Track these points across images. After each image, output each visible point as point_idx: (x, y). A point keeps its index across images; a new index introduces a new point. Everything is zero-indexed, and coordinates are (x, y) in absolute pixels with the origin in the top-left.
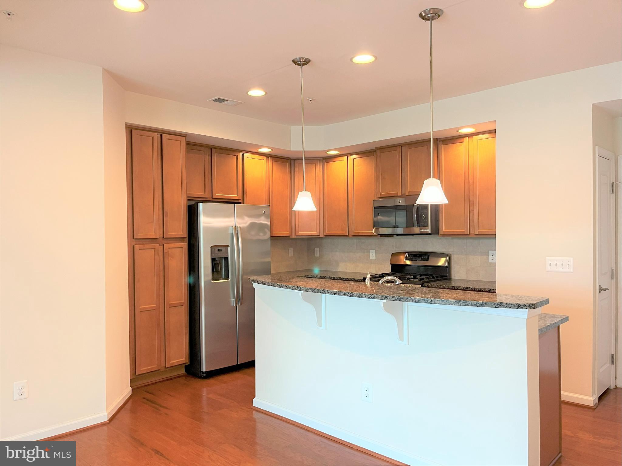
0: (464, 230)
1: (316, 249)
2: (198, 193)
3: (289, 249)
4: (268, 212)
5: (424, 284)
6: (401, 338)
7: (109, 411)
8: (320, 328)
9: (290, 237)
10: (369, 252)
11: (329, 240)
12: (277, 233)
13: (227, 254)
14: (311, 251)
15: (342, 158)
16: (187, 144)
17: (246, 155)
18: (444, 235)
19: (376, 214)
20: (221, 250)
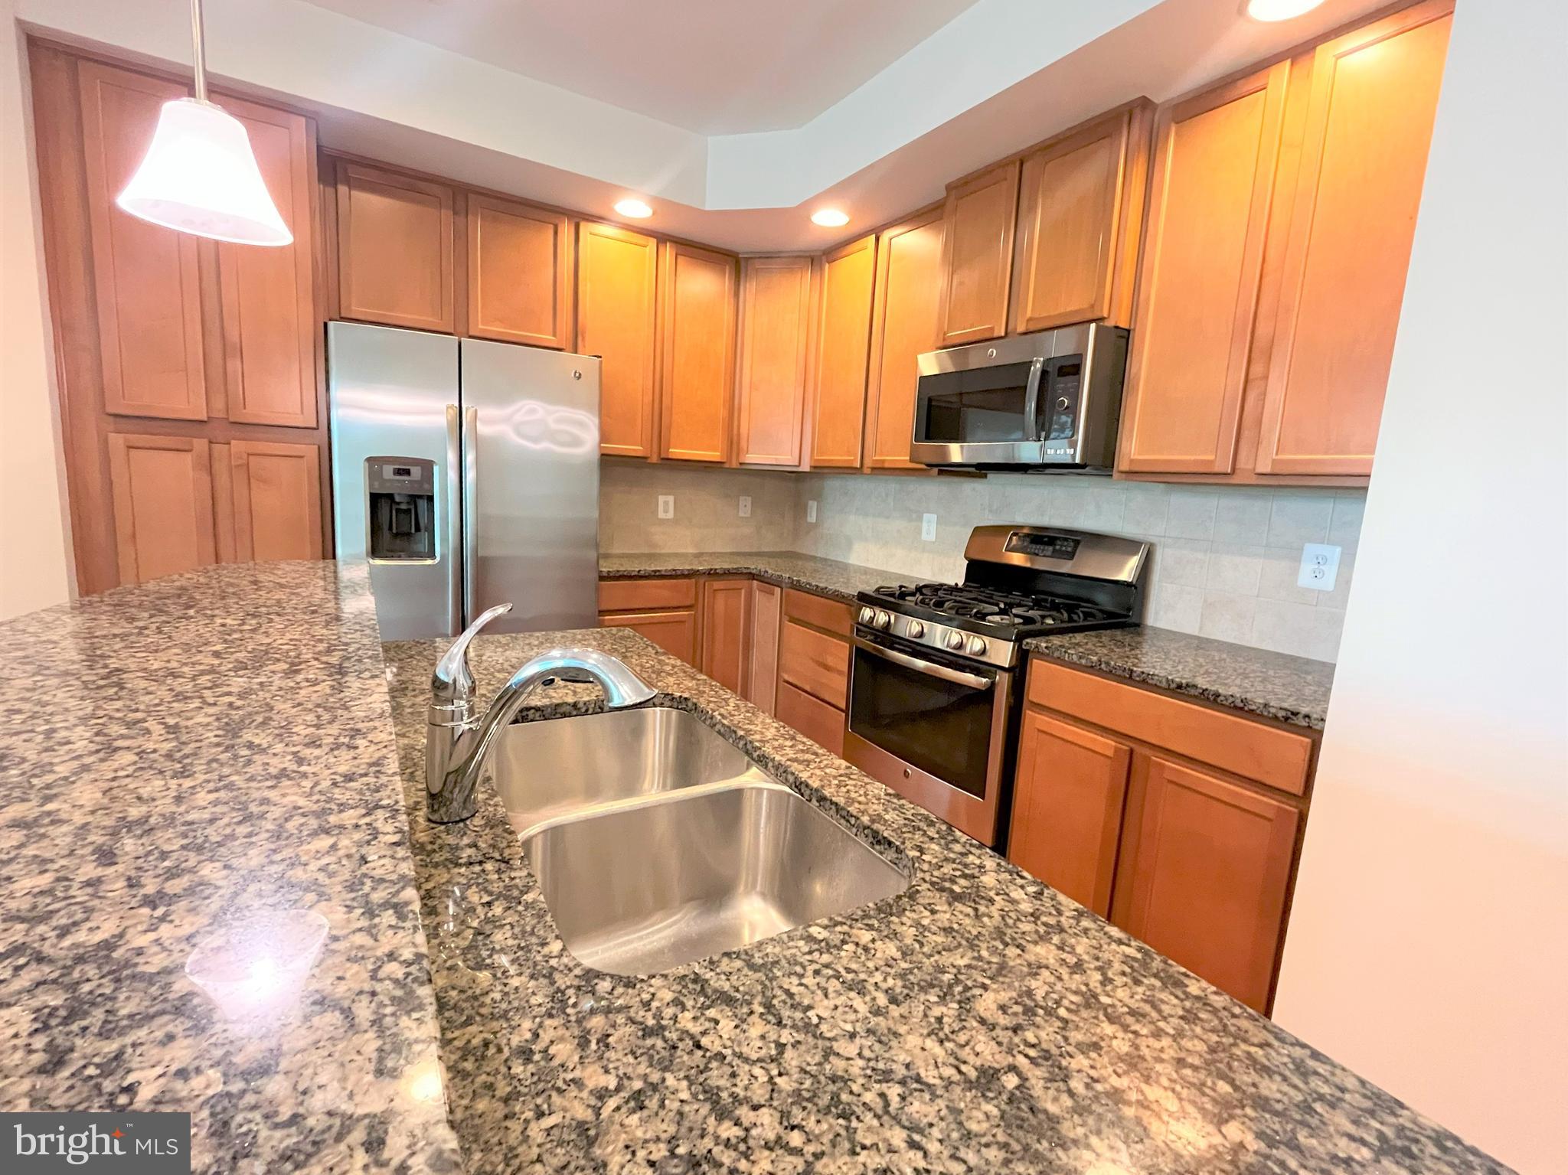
0: (1211, 457)
3: (741, 498)
5: (1024, 642)
9: (727, 466)
10: (922, 520)
11: (837, 483)
13: (426, 486)
15: (863, 243)
17: (590, 227)
18: (1131, 474)
20: (408, 472)
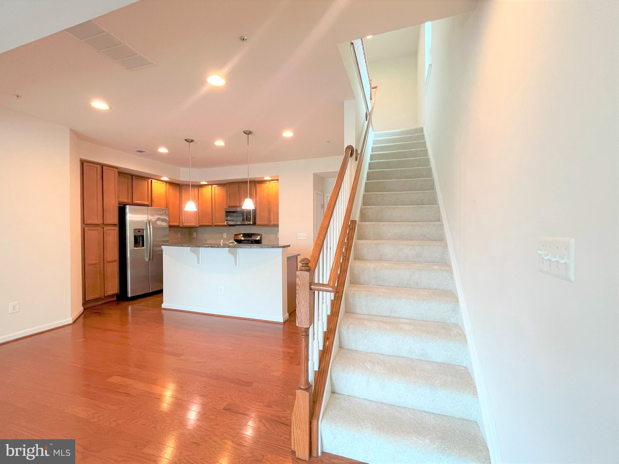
0: (267, 223)
1: (194, 233)
2: (124, 200)
3: (178, 232)
4: (167, 213)
6: (236, 265)
7: (73, 317)
8: (199, 265)
9: (179, 226)
10: (223, 234)
11: (201, 229)
12: (172, 224)
13: (143, 234)
14: (190, 234)
15: (209, 186)
16: (118, 173)
17: (153, 181)
18: (258, 225)
19: (227, 216)
20: (140, 231)
